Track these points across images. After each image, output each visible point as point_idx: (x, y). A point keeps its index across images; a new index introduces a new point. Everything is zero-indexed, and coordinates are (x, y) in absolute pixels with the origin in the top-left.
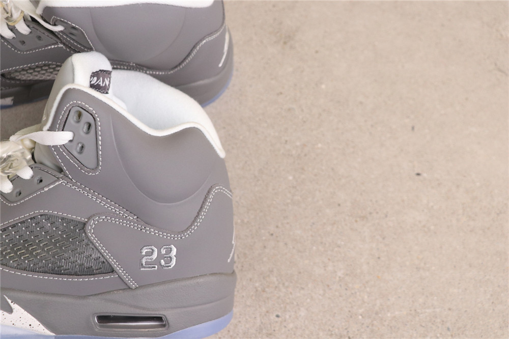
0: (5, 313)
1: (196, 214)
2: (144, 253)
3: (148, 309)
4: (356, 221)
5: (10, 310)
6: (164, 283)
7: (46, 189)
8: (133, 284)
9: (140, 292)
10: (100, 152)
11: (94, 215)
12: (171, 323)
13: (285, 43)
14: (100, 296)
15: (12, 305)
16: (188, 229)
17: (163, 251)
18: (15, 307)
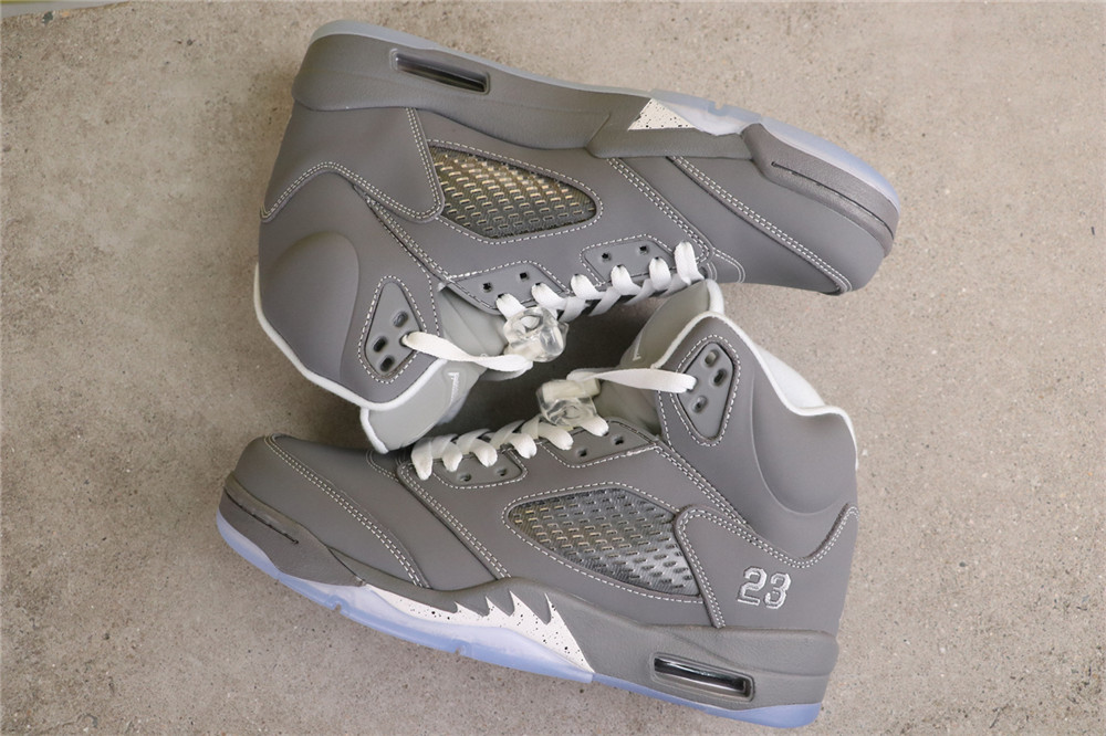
0: (539, 620)
1: (824, 537)
2: (748, 577)
3: (732, 664)
4: (1041, 397)
5: (547, 618)
6: (761, 629)
7: (630, 454)
8: (719, 621)
9: (726, 634)
10: (728, 416)
11: (690, 506)
12: (757, 693)
13: (873, 130)
14: (668, 629)
15: (552, 610)
16: (811, 555)
17: (773, 581)
18: (555, 614)
